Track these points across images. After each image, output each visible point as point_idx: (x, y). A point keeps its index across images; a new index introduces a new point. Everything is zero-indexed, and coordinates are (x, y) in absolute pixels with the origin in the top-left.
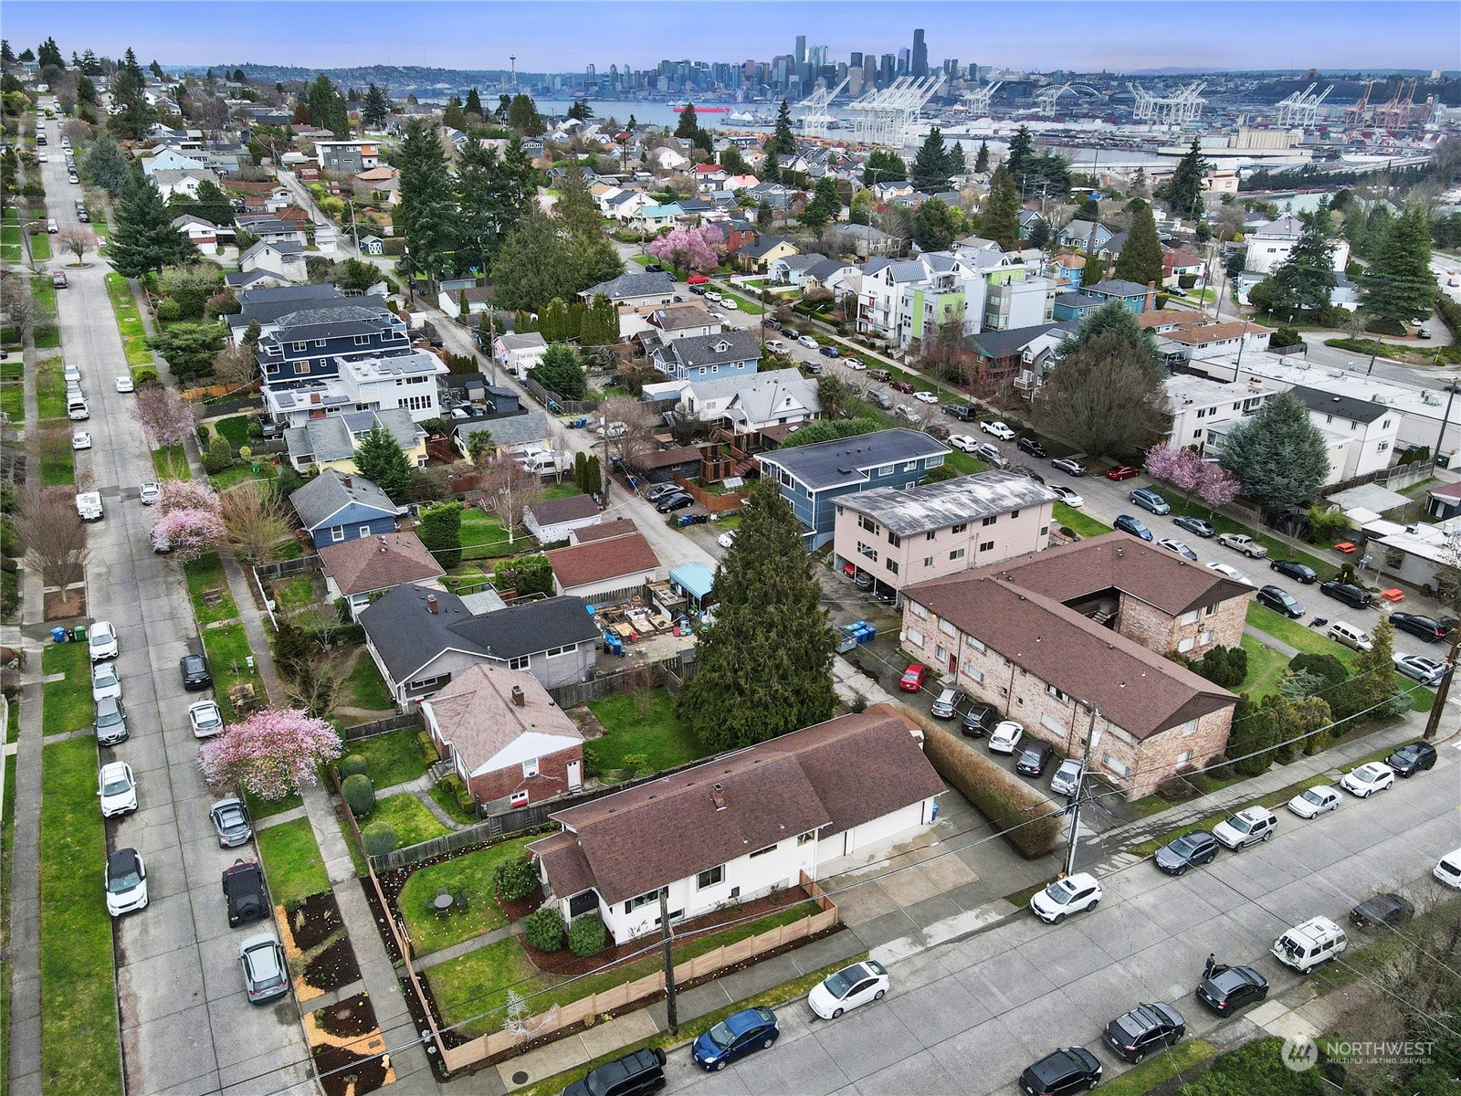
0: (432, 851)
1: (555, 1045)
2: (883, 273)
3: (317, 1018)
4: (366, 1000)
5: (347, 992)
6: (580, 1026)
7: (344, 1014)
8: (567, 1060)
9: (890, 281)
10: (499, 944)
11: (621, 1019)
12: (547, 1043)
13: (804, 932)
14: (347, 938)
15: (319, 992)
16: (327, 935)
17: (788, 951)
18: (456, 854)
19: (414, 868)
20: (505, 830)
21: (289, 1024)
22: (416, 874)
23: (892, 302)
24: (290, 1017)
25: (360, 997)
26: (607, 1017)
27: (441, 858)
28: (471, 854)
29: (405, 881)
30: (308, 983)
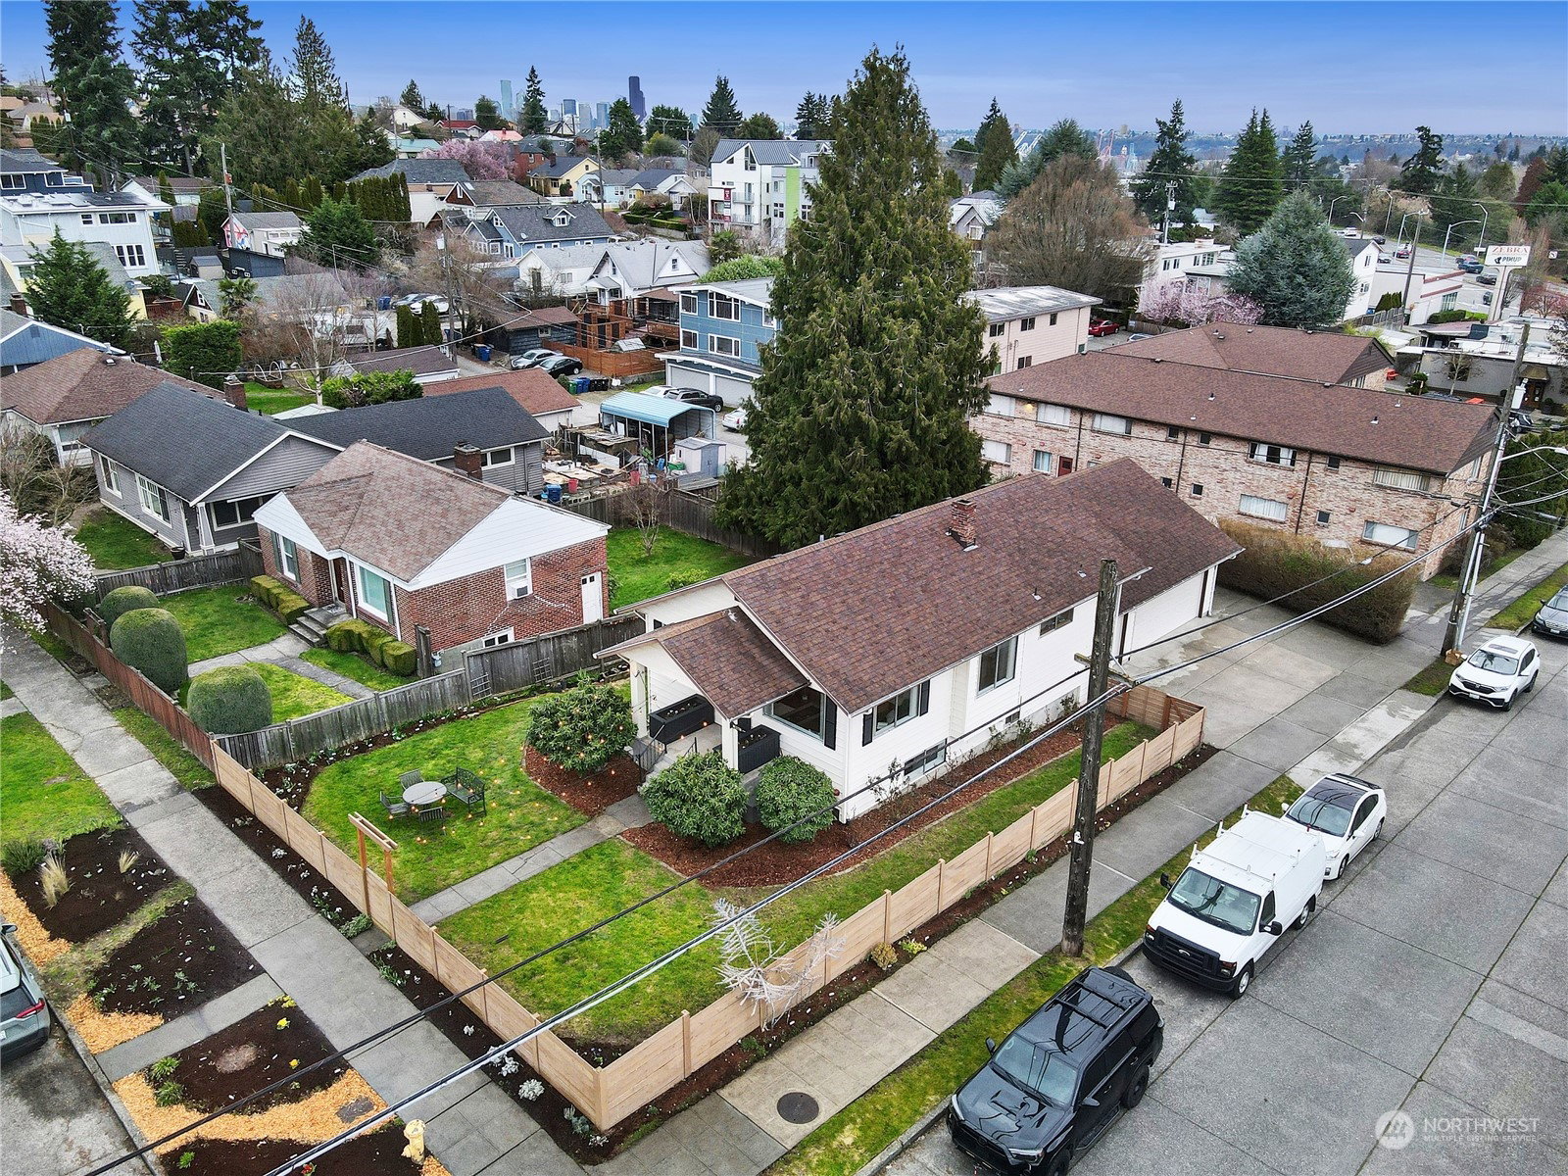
0: (354, 727)
1: (835, 1021)
2: (740, 156)
3: (156, 1082)
4: (294, 1013)
5: (226, 1010)
6: (869, 972)
7: (238, 1059)
8: (882, 1047)
9: (750, 164)
10: (586, 855)
11: (944, 946)
12: (815, 1019)
13: (1164, 761)
14: (194, 899)
15: (145, 1021)
16: (135, 902)
17: (1157, 792)
18: (408, 730)
19: (322, 761)
20: (497, 687)
21: (70, 1113)
22: (331, 771)
23: (755, 190)
24: (69, 1095)
25: (276, 1010)
26: (914, 946)
27: (378, 741)
28: (441, 729)
29: (307, 782)
30: (107, 1008)
